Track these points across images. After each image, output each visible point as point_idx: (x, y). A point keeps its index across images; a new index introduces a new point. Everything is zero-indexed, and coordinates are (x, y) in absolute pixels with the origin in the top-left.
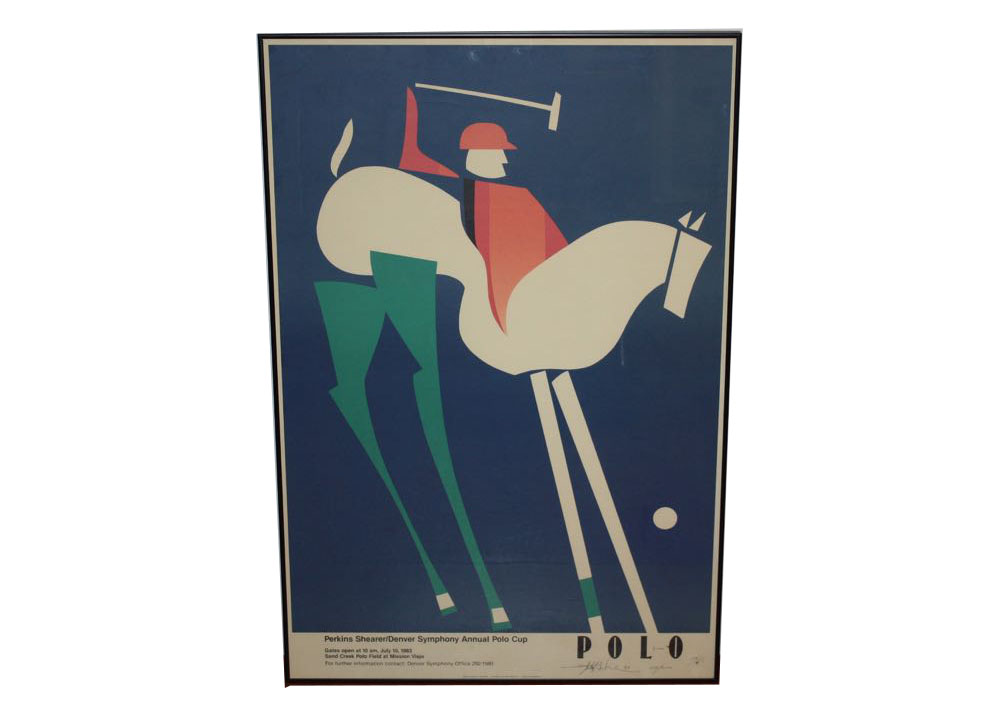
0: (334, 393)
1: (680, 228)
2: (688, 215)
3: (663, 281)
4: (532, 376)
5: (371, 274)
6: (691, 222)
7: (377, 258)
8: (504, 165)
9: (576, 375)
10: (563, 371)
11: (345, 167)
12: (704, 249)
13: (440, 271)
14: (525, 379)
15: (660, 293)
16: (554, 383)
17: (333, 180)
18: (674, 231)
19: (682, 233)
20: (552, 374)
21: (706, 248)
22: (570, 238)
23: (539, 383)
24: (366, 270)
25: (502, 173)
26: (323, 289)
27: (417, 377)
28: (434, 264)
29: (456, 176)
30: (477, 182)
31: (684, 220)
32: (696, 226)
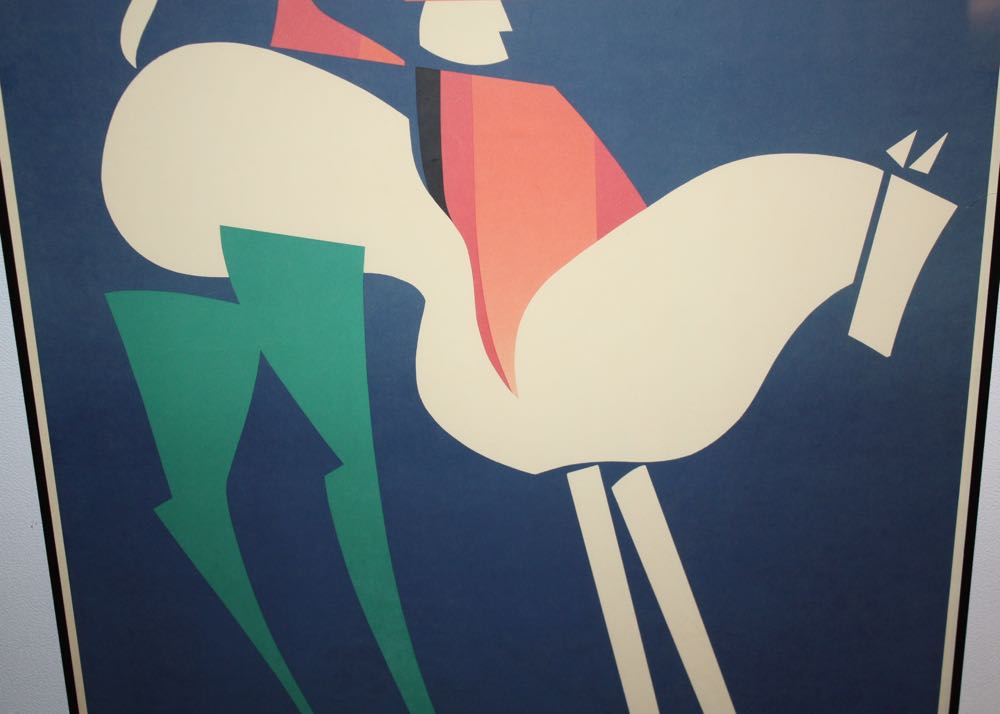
0: (161, 511)
1: (890, 168)
2: (910, 139)
3: (850, 281)
4: (571, 476)
5: (223, 273)
6: (915, 154)
7: (234, 240)
8: (503, 35)
9: (662, 474)
10: (634, 466)
11: (152, 46)
12: (940, 211)
13: (371, 266)
14: (556, 482)
15: (842, 305)
16: (616, 489)
17: (128, 74)
18: (878, 173)
19: (894, 179)
20: (613, 472)
21: (945, 209)
22: (651, 192)
23: (586, 490)
24: (211, 264)
25: (498, 54)
26: (126, 308)
27: (333, 481)
28: (358, 253)
29: (401, 62)
30: (444, 74)
31: (899, 152)
32: (924, 164)
